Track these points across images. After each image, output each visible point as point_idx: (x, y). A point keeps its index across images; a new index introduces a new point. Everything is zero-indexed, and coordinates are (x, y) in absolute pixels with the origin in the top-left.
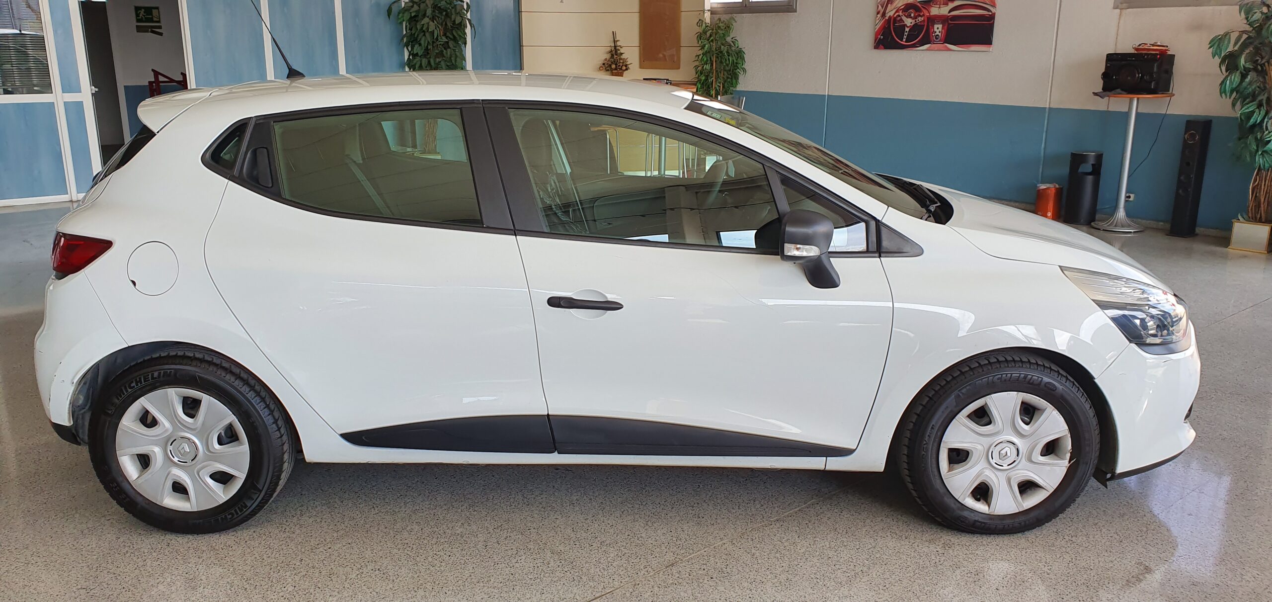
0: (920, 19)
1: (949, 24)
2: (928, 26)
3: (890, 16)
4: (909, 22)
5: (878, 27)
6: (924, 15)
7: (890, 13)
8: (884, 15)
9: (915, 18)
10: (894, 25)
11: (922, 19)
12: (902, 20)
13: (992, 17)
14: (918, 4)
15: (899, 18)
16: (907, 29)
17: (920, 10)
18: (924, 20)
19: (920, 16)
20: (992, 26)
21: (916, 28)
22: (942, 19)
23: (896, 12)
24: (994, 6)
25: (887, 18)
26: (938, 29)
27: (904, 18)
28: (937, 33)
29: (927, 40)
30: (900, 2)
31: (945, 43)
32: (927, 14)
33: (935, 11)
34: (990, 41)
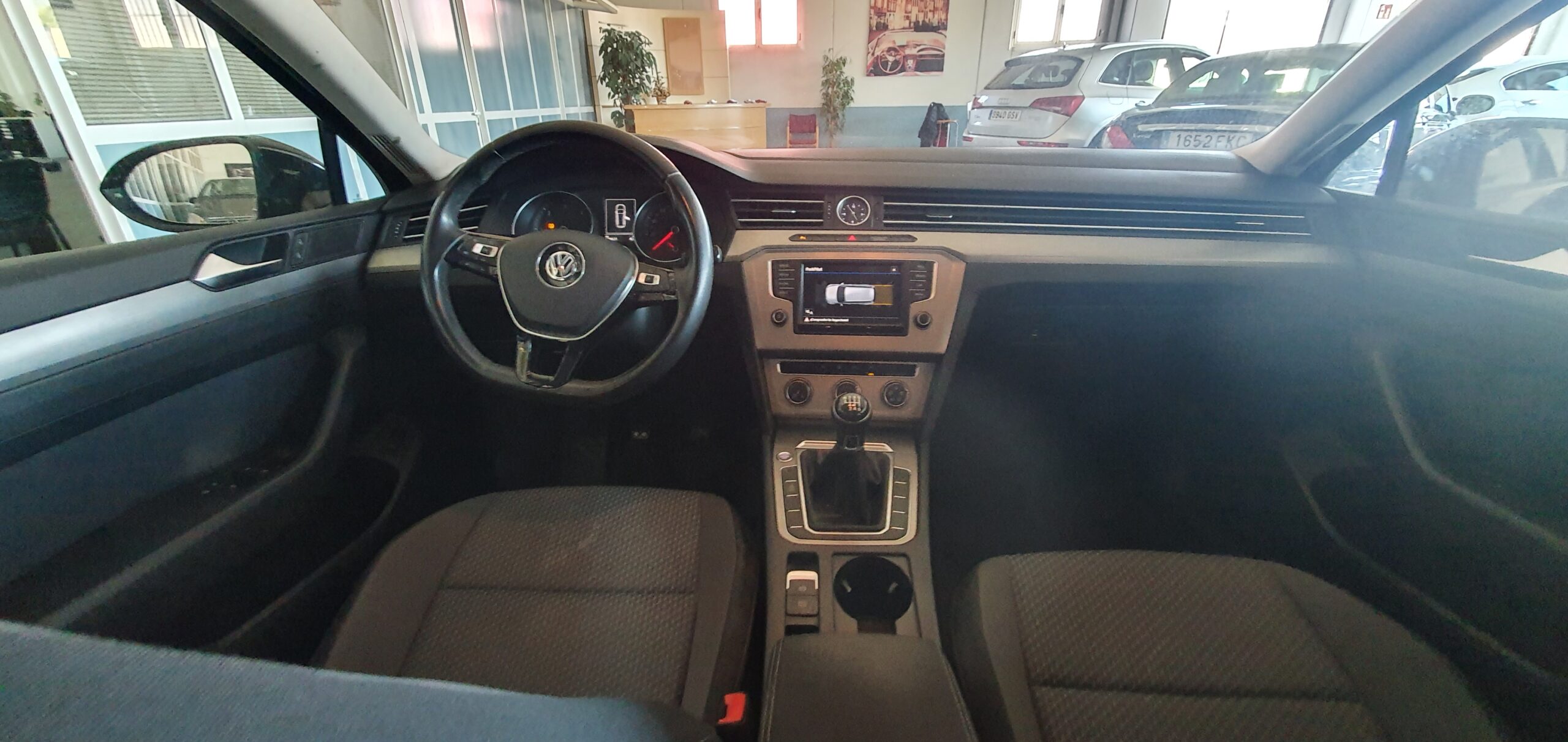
0: (898, 57)
1: (917, 60)
2: (904, 63)
3: (878, 56)
4: (891, 59)
5: (869, 62)
6: (900, 54)
7: (878, 53)
8: (873, 54)
9: (895, 56)
10: (881, 60)
12: (886, 58)
13: (943, 56)
14: (897, 48)
15: (884, 57)
16: (890, 63)
17: (898, 52)
18: (901, 58)
19: (898, 55)
20: (943, 60)
21: (896, 62)
22: (913, 57)
23: (883, 52)
24: (944, 48)
25: (876, 55)
26: (910, 63)
27: (888, 56)
28: (910, 65)
29: (903, 70)
30: (884, 46)
31: (915, 71)
32: (903, 54)
33: (908, 52)
34: (942, 70)
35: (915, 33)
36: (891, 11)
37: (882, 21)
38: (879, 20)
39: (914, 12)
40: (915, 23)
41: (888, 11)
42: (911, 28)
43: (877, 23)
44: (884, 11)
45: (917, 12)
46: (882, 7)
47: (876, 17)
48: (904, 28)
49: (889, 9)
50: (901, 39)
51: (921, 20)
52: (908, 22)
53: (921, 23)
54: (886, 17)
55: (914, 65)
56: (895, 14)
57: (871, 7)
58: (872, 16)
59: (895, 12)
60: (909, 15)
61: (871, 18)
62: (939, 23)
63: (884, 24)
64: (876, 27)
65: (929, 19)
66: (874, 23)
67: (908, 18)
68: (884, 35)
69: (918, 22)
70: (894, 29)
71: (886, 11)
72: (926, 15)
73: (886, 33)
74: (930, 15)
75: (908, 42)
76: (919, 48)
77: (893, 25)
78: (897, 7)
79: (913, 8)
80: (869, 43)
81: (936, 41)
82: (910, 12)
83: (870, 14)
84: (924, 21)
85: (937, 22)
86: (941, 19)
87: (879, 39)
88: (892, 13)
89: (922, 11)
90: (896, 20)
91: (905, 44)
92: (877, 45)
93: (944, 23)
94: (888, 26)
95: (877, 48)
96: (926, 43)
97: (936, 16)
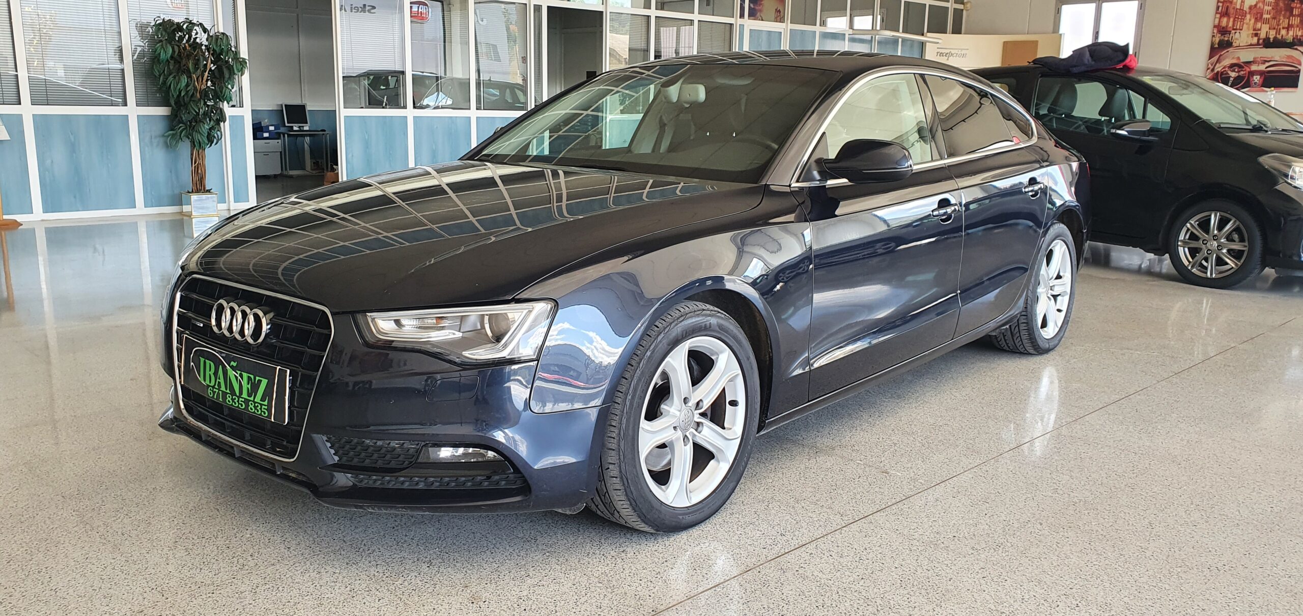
0: (1242, 72)
1: (1265, 76)
2: (1249, 77)
3: (1218, 72)
4: (1233, 75)
6: (1245, 70)
7: (1218, 68)
8: (1213, 70)
9: (1239, 72)
10: (1221, 76)
11: (1244, 72)
12: (1227, 73)
13: (1299, 71)
14: (1242, 64)
15: (1225, 72)
16: (1233, 78)
17: (1243, 67)
18: (1245, 74)
19: (1242, 71)
20: (1299, 76)
21: (1239, 78)
22: (1261, 73)
24: (1300, 64)
25: (1216, 71)
26: (1257, 79)
27: (1229, 72)
28: (1256, 81)
29: (1247, 85)
30: (1227, 62)
31: (1262, 86)
32: (1248, 70)
33: (1254, 68)
34: (1296, 86)
35: (1264, 49)
36: (1236, 29)
37: (1226, 39)
38: (1222, 37)
39: (1265, 30)
40: (1264, 40)
41: (1234, 29)
42: (1260, 45)
43: (1220, 41)
44: (1229, 30)
45: (1268, 29)
46: (1227, 26)
47: (1220, 35)
48: (1251, 45)
49: (1235, 28)
50: (1245, 56)
51: (1272, 37)
52: (1255, 40)
53: (1271, 40)
54: (1231, 35)
55: (1261, 80)
56: (1241, 31)
57: (1215, 27)
58: (1215, 34)
59: (1241, 30)
60: (1259, 32)
61: (1213, 36)
62: (1293, 39)
63: (1228, 41)
64: (1219, 44)
65: (1282, 36)
66: (1217, 40)
67: (1256, 35)
68: (1228, 51)
69: (1269, 38)
70: (1239, 46)
71: (1231, 29)
72: (1278, 32)
73: (1231, 49)
74: (1283, 32)
75: (1254, 58)
76: (1267, 64)
77: (1237, 42)
78: (1245, 26)
79: (1264, 26)
80: (1209, 59)
81: (1289, 57)
82: (1260, 30)
83: (1214, 33)
84: (1275, 38)
85: (1292, 38)
86: (1297, 36)
87: (1220, 56)
88: (1238, 31)
89: (1274, 29)
90: (1243, 37)
91: (1252, 60)
92: (1218, 61)
93: (1300, 39)
94: (1232, 43)
95: (1218, 65)
96: (1277, 58)
97: (1291, 33)
